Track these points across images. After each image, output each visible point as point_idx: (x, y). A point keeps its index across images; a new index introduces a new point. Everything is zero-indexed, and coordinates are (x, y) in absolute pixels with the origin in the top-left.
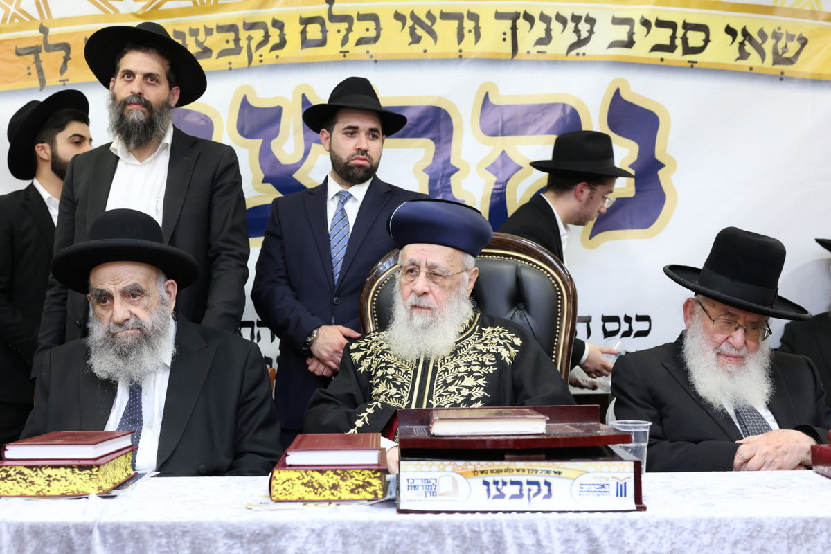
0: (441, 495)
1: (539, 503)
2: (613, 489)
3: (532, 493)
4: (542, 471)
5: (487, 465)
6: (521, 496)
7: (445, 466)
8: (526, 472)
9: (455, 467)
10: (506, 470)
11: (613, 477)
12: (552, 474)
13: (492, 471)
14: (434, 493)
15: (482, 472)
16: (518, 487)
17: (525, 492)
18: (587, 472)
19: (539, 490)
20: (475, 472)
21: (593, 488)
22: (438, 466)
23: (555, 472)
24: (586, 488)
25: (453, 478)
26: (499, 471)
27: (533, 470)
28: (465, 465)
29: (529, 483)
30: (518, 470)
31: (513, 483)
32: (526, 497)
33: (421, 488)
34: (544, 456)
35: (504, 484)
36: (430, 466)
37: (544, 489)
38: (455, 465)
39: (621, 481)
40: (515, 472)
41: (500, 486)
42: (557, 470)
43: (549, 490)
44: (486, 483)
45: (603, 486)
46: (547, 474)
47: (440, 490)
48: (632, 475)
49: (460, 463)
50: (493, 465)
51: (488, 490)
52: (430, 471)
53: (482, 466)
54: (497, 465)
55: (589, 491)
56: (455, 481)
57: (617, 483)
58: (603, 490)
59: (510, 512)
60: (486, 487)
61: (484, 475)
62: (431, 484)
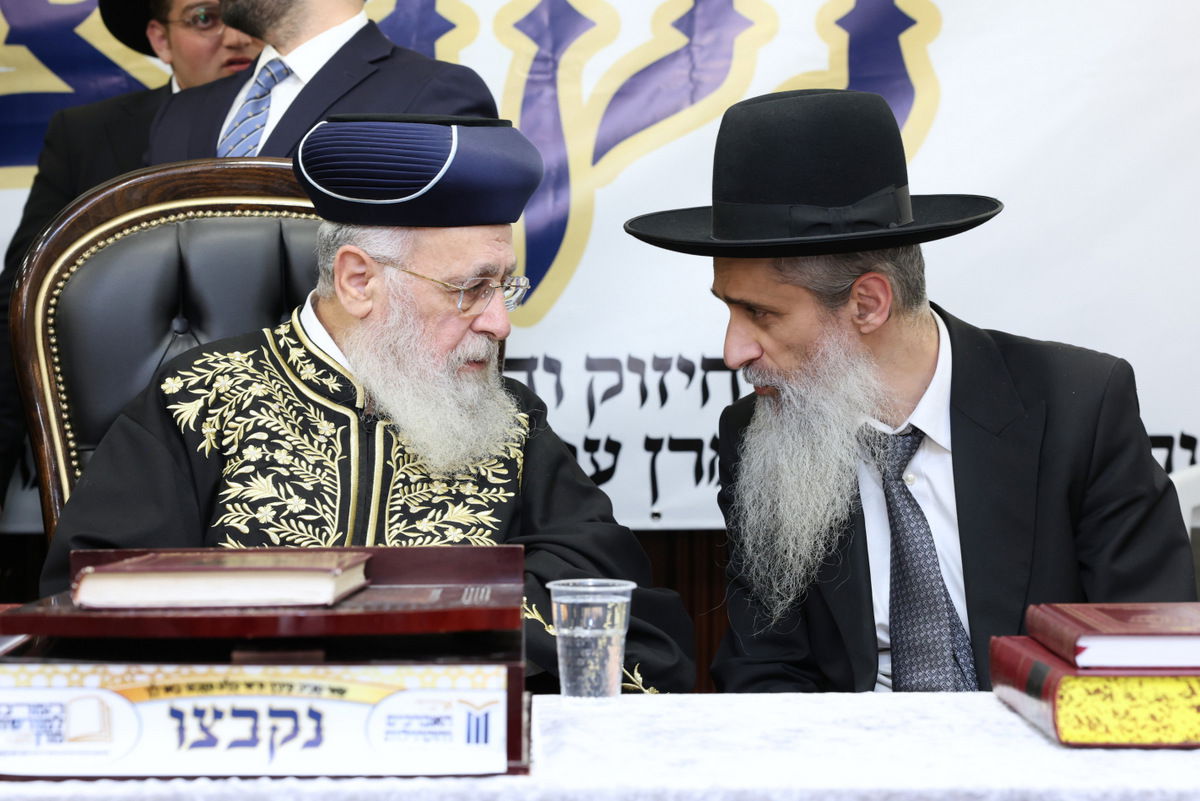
0: (75, 740)
1: (293, 758)
2: (459, 727)
3: (279, 736)
4: (304, 687)
5: (177, 672)
6: (253, 742)
7: (83, 675)
8: (268, 689)
9: (107, 679)
10: (223, 685)
11: (462, 702)
12: (326, 693)
13: (191, 687)
14: (56, 737)
15: (168, 689)
16: (247, 723)
17: (264, 734)
18: (403, 690)
19: (296, 729)
20: (152, 690)
21: (415, 725)
22: (68, 675)
23: (333, 690)
24: (399, 725)
25: (102, 703)
26: (206, 687)
27: (282, 685)
28: (129, 673)
29: (274, 713)
30: (249, 685)
31: (237, 713)
32: (264, 745)
33: (26, 726)
34: (320, 654)
35: (218, 715)
36: (50, 676)
37: (307, 727)
38: (105, 673)
39: (478, 708)
40: (243, 689)
41: (208, 719)
42: (337, 685)
43: (319, 729)
44: (177, 714)
45: (437, 721)
46: (315, 694)
47: (73, 727)
48: (502, 697)
49: (117, 670)
50: (192, 674)
51: (181, 729)
52: (49, 687)
53: (167, 676)
54: (201, 672)
55: (405, 732)
56: (105, 709)
57: (470, 715)
58: (437, 728)
59: (226, 778)
60: (175, 723)
61: (172, 695)
62: (50, 716)
